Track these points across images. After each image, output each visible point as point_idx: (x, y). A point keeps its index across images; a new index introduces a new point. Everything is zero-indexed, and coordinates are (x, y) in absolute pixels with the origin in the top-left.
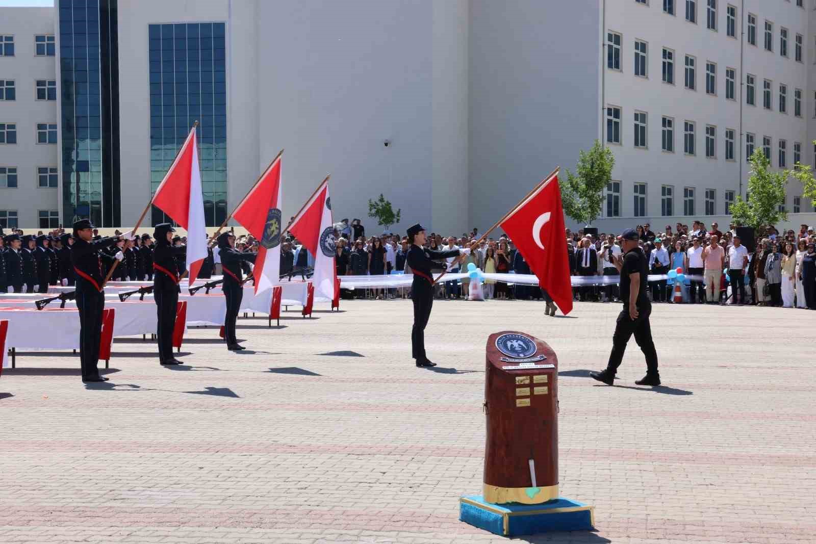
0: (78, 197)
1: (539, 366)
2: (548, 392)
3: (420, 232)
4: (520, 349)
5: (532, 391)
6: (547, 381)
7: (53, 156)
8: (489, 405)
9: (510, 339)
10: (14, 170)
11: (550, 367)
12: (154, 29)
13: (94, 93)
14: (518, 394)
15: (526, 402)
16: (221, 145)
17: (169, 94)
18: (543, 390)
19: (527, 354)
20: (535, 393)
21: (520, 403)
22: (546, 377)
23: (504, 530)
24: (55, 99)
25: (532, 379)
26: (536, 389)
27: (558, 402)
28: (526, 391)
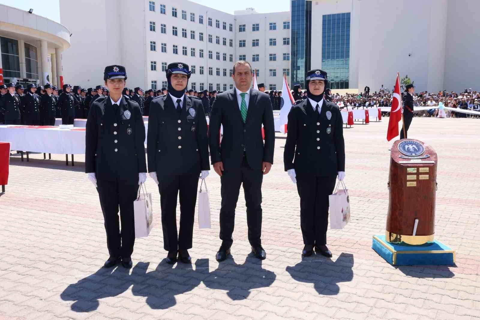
0: (296, 80)
1: (424, 161)
2: (429, 178)
3: (412, 88)
4: (413, 150)
5: (418, 177)
6: (428, 171)
7: (288, 64)
8: (390, 184)
9: (407, 144)
10: (275, 70)
11: (431, 162)
12: (324, 17)
13: (302, 42)
14: (408, 179)
15: (414, 184)
16: (347, 59)
17: (329, 41)
18: (426, 177)
19: (417, 154)
20: (420, 179)
21: (409, 184)
22: (428, 169)
23: (393, 262)
24: (289, 44)
25: (418, 170)
26: (420, 176)
27: (437, 184)
28: (414, 177)
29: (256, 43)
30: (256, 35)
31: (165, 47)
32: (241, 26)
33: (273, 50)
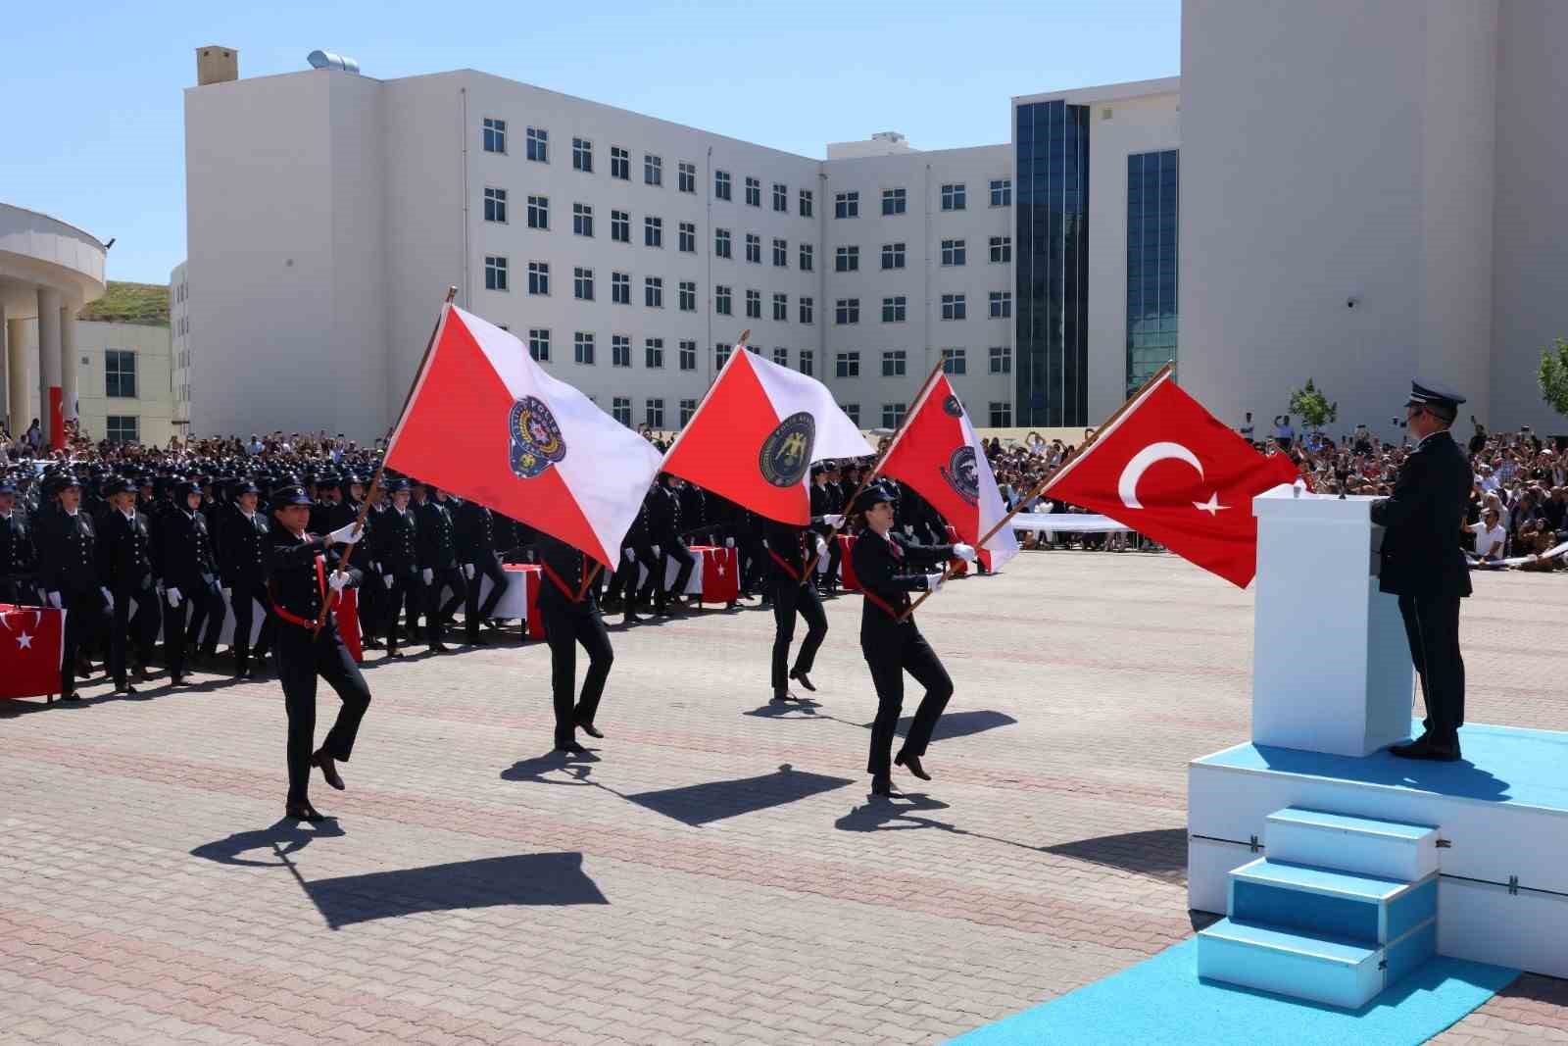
7: (1006, 332)
10: (961, 353)
12: (1134, 161)
24: (1009, 259)
29: (893, 258)
30: (894, 230)
31: (541, 277)
32: (843, 197)
33: (954, 280)
